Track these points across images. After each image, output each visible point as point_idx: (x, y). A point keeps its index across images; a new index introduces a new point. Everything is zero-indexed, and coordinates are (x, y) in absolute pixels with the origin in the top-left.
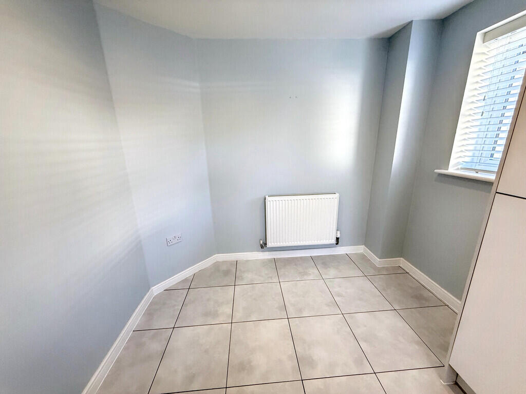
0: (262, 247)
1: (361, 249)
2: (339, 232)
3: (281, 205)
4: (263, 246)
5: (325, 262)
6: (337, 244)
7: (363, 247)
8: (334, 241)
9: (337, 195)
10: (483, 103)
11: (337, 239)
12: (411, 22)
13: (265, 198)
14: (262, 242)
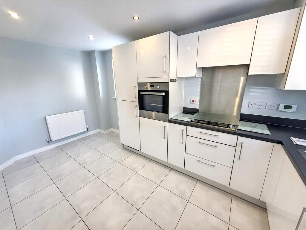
0: (48, 142)
2: (87, 126)
4: (50, 141)
5: (84, 139)
6: (88, 131)
7: (98, 129)
8: (86, 130)
9: (83, 110)
11: (87, 128)
12: (94, 51)
13: (45, 117)
14: (48, 140)
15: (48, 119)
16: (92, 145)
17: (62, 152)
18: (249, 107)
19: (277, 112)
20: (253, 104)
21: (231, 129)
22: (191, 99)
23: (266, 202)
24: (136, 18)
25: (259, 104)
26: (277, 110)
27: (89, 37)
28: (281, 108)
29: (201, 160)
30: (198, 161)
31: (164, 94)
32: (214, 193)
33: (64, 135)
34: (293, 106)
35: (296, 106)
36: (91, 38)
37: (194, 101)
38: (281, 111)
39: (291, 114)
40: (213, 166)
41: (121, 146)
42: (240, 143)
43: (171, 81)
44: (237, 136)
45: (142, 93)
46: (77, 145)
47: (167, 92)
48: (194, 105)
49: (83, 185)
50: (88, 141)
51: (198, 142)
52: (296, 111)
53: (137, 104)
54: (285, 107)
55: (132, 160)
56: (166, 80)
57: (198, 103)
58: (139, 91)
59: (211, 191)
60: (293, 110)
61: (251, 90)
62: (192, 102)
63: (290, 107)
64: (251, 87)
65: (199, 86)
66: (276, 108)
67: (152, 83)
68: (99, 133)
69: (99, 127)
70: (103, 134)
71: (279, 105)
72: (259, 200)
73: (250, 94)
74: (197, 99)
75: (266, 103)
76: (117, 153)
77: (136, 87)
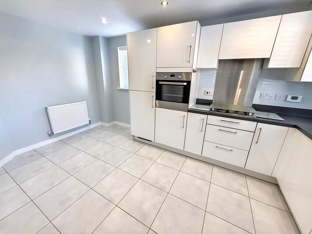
1: (100, 123)
2: (90, 118)
3: (58, 110)
4: (51, 134)
5: (88, 132)
6: (90, 123)
7: (100, 122)
9: (85, 101)
10: (123, 68)
11: (90, 121)
12: (99, 36)
13: (47, 108)
14: (50, 133)
15: (50, 109)
16: (98, 138)
17: (68, 145)
18: (261, 98)
19: (285, 102)
20: (265, 95)
21: (250, 116)
22: (205, 91)
23: (277, 178)
24: (165, 3)
25: (270, 95)
26: (285, 100)
27: (101, 20)
28: (289, 99)
29: (219, 146)
30: (217, 147)
31: (185, 84)
32: (230, 175)
33: (66, 128)
34: (299, 97)
35: (302, 96)
36: (104, 20)
37: (208, 93)
38: (289, 102)
39: (296, 104)
40: (232, 150)
41: (131, 137)
42: (259, 129)
43: (194, 72)
44: (257, 122)
45: (160, 83)
46: (81, 138)
47: (189, 83)
48: (208, 96)
49: (104, 176)
50: (92, 134)
51: (218, 130)
52: (301, 101)
53: (154, 94)
54: (293, 98)
55: (145, 150)
56: (189, 70)
57: (213, 94)
58: (157, 81)
59: (227, 173)
60: (299, 100)
61: (264, 83)
62: (206, 94)
63: (296, 98)
64: (264, 80)
65: (215, 78)
66: (284, 98)
67: (173, 73)
68: (102, 126)
69: (101, 120)
70: (107, 127)
71: (287, 97)
72: (271, 177)
73: (263, 86)
74: (212, 90)
75: (276, 95)
76: (129, 145)
77: (154, 76)
